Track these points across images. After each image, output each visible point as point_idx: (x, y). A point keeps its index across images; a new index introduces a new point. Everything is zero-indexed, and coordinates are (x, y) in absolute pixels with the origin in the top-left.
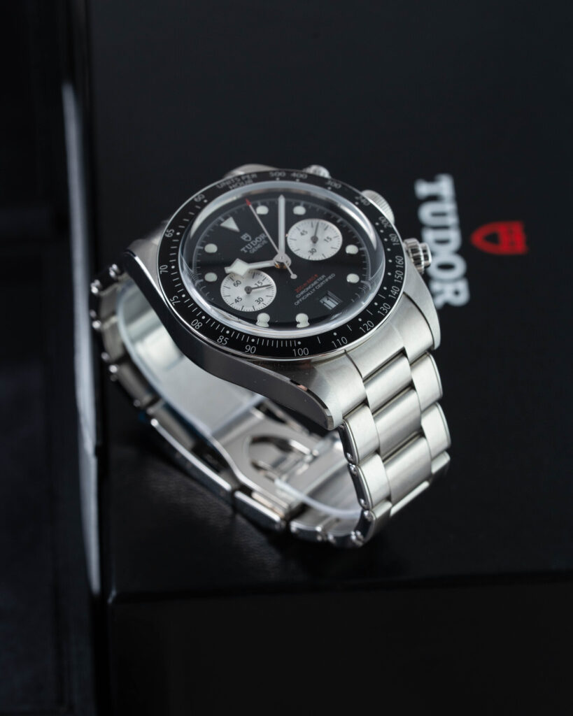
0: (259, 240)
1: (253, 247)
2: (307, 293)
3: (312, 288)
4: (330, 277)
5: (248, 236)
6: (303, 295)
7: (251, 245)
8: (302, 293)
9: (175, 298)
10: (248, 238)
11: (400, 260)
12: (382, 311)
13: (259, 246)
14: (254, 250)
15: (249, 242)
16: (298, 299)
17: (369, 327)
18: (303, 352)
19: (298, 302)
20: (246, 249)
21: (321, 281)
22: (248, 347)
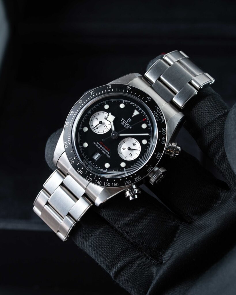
0: (128, 125)
1: (124, 123)
2: (100, 147)
3: (102, 149)
4: (108, 156)
5: (130, 121)
6: (98, 145)
7: (125, 122)
8: (99, 145)
9: (93, 93)
10: (129, 121)
11: (116, 185)
12: (88, 177)
13: (124, 126)
14: (122, 124)
15: (127, 121)
16: (96, 143)
17: (80, 172)
18: (66, 146)
19: (94, 143)
20: (123, 121)
21: (106, 152)
22: (68, 123)
